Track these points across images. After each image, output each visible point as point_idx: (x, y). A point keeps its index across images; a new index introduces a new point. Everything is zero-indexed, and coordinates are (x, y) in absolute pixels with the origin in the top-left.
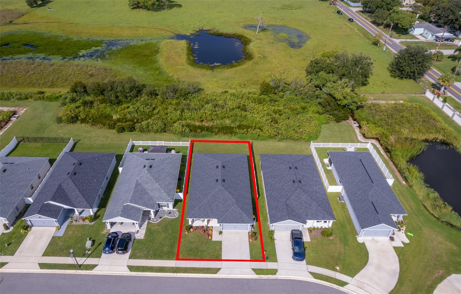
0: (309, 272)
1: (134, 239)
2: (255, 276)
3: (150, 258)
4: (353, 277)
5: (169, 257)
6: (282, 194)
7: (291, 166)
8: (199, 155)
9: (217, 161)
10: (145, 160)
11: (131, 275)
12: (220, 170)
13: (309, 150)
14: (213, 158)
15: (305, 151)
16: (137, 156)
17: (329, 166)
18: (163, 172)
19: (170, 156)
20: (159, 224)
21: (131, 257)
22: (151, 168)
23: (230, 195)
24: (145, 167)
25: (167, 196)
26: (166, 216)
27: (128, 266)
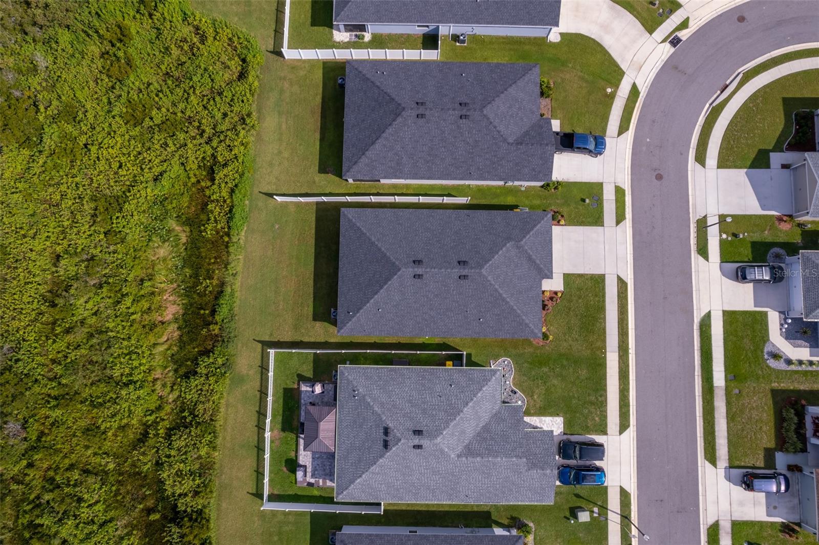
0: (618, 136)
1: (564, 434)
2: (628, 222)
3: (603, 398)
4: (624, 73)
5: (600, 365)
6: (488, 148)
7: (414, 113)
8: (350, 323)
9: (395, 277)
10: (391, 449)
11: (635, 424)
12: (428, 270)
13: (296, 65)
14: (381, 287)
15: (302, 73)
16: (360, 476)
17: (363, 36)
18: (424, 403)
19: (358, 395)
20: (529, 393)
21: (604, 432)
22: (422, 431)
23: (500, 252)
24: (419, 447)
25: (489, 383)
26: (510, 382)
27: (620, 434)
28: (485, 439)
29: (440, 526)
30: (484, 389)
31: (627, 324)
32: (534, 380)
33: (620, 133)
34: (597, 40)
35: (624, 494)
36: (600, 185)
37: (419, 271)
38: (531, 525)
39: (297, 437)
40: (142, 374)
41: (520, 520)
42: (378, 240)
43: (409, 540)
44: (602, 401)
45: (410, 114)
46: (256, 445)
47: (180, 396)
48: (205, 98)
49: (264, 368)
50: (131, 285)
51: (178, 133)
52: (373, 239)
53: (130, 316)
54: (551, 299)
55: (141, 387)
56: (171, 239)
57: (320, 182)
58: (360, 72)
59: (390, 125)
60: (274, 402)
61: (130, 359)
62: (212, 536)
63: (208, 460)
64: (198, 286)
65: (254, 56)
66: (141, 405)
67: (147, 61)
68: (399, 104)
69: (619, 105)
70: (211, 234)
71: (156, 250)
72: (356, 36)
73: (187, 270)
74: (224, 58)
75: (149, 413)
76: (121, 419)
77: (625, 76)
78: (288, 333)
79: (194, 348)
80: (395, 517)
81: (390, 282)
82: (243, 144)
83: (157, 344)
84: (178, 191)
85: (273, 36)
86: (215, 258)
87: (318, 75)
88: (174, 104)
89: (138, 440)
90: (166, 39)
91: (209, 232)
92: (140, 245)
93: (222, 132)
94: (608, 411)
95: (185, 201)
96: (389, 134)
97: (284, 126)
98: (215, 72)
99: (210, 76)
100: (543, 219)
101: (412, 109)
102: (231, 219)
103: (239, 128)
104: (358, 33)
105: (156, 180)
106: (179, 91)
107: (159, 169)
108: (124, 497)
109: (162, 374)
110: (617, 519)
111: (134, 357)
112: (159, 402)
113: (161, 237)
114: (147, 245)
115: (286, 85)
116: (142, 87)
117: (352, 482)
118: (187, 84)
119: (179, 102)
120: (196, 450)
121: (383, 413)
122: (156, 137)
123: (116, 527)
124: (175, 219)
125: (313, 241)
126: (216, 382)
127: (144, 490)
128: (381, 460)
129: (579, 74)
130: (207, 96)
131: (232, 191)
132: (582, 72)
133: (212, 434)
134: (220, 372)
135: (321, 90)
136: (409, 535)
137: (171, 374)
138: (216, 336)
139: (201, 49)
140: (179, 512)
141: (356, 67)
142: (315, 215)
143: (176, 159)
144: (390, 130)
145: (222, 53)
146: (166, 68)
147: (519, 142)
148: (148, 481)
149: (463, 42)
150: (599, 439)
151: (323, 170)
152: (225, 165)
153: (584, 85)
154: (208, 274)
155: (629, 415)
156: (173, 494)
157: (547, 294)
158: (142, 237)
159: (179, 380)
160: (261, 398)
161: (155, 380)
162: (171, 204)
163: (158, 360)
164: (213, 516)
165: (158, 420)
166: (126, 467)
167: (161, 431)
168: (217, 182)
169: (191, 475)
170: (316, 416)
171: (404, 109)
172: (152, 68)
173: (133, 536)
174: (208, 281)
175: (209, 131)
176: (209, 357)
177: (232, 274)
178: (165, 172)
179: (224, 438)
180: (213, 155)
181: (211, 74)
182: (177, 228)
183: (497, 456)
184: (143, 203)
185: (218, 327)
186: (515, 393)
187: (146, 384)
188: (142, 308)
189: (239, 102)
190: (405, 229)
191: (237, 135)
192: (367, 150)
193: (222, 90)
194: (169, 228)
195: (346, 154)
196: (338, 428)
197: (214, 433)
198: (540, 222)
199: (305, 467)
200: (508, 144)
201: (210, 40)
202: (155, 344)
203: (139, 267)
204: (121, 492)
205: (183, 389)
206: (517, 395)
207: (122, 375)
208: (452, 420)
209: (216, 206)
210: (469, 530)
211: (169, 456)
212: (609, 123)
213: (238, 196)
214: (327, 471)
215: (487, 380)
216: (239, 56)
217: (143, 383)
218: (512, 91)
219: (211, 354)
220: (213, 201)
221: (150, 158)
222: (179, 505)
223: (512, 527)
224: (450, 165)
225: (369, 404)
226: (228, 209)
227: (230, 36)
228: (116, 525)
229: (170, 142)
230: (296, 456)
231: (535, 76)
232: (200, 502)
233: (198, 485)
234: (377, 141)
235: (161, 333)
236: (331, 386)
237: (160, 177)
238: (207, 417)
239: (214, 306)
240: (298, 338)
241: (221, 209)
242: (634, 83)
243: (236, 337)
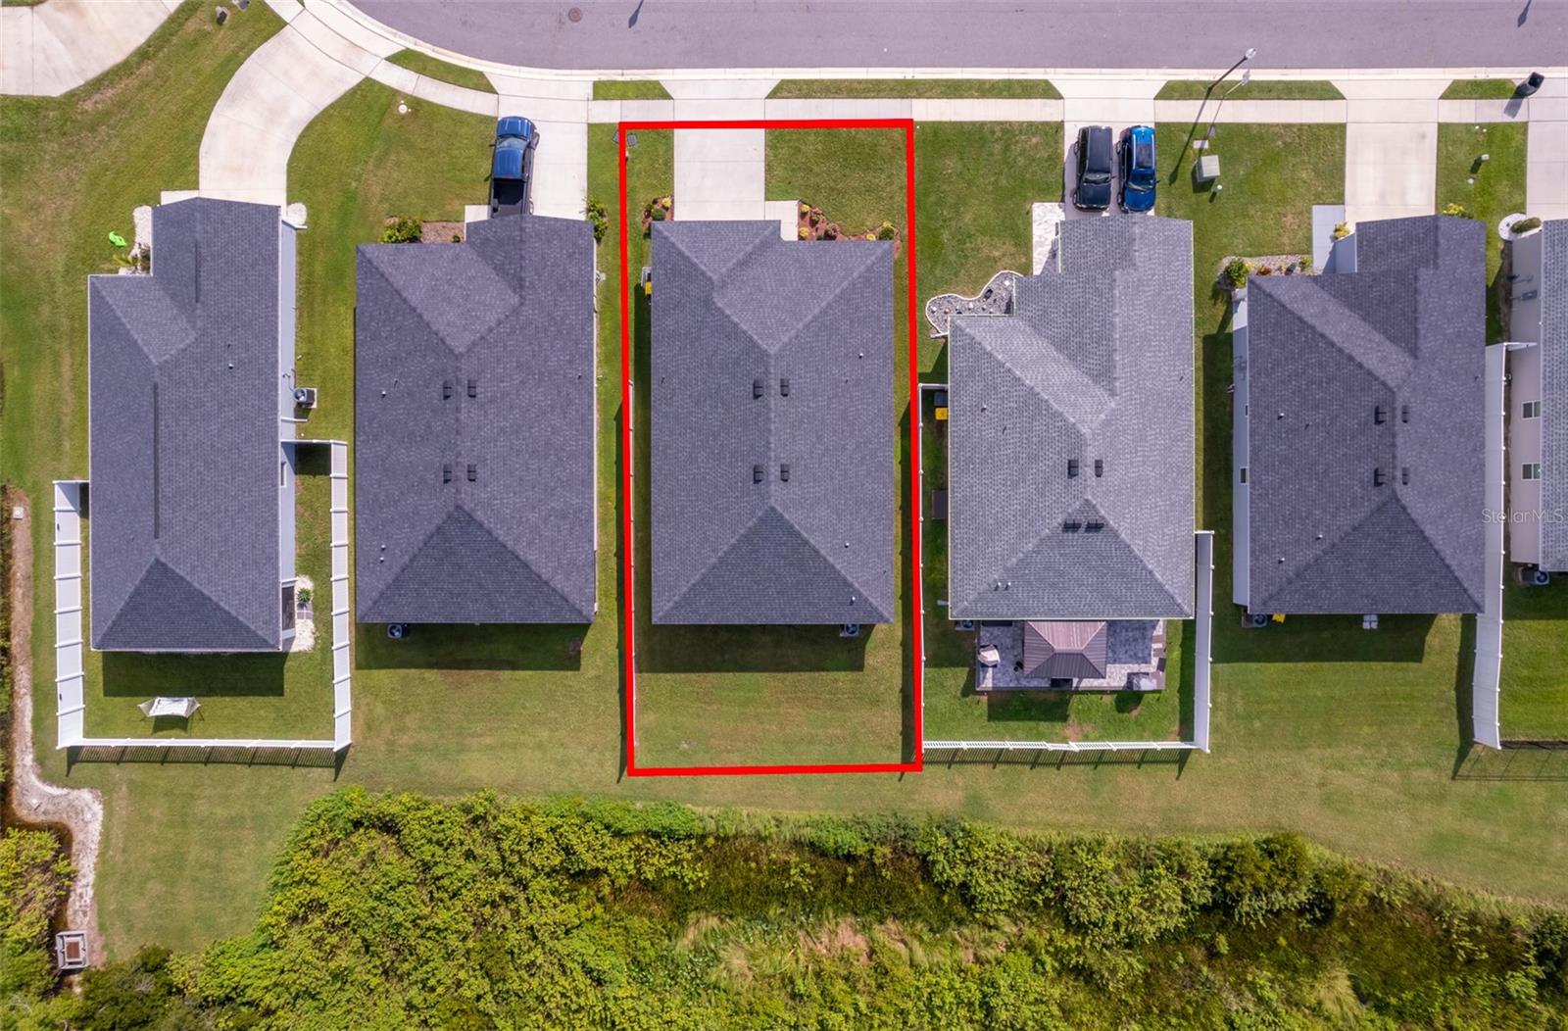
0: (496, 93)
1: (1063, 201)
2: (662, 76)
3: (997, 129)
4: (367, 79)
5: (935, 134)
6: (531, 344)
7: (467, 486)
8: (871, 599)
9: (787, 516)
10: (1103, 518)
11: (1042, 70)
12: (772, 454)
13: (364, 722)
14: (806, 542)
15: (380, 709)
16: (1151, 572)
17: (303, 591)
18: (1017, 460)
19: (1004, 581)
20: (990, 265)
21: (1059, 127)
22: (1070, 462)
23: (735, 319)
24: (1098, 466)
25: (978, 339)
26: (971, 301)
27: (1061, 97)
28: (1081, 346)
29: (1232, 428)
30: (989, 348)
31: (860, 82)
32: (966, 257)
33: (489, 89)
34: (300, 131)
35: (1169, 92)
36: (593, 128)
37: (774, 472)
38: (1226, 262)
39: (1077, 692)
40: (968, 983)
41: (1218, 283)
42: (715, 551)
43: (1260, 482)
44: (1002, 130)
45: (469, 496)
46: (1092, 767)
47: (1007, 913)
48: (436, 895)
49: (953, 758)
50: (803, 1016)
51: (508, 945)
52: (713, 560)
53: (861, 1014)
54: (813, 223)
55: (993, 984)
56: (713, 946)
57: (598, 666)
58: (382, 594)
59: (490, 534)
60: (1014, 738)
61: (940, 1008)
62: (1254, 839)
63: (1121, 854)
64: (801, 891)
65: (349, 805)
66: (1025, 982)
67: (361, 1014)
68: (450, 516)
69: (433, 90)
70: (702, 871)
71: (734, 974)
72: (301, 606)
73: (771, 912)
74: (352, 864)
75: (1039, 967)
76: (1052, 1016)
77: (374, 76)
78: (884, 717)
79: (918, 891)
80: (1217, 509)
81: (797, 527)
82: (527, 818)
83: (911, 960)
84: (620, 938)
85: (304, 770)
86: (746, 860)
87: (385, 678)
88: (449, 956)
89: (1087, 983)
90: (317, 979)
91: (697, 874)
92: (725, 1003)
93: (503, 859)
94: (1021, 119)
95: (637, 923)
96: (508, 534)
97: (488, 741)
98: (383, 880)
99: (391, 888)
100: (666, 238)
101: (458, 491)
102: (673, 836)
103: (493, 827)
104: (296, 603)
105: (599, 982)
106: (422, 948)
107: (579, 975)
108: (1189, 1002)
109: (967, 948)
110: (1212, 105)
111: (937, 1001)
112: (1019, 950)
113: (709, 966)
114: (725, 991)
115: (405, 739)
116: (416, 1020)
117: (1160, 588)
118: (409, 933)
119: (446, 946)
120: (1104, 877)
121: (1037, 533)
122: (515, 986)
123: (1241, 1011)
124: (674, 941)
125: (712, 676)
126: (981, 845)
127: (1176, 967)
128: (1123, 535)
129: (371, 166)
130: (431, 892)
131: (619, 834)
132: (366, 162)
133: (1075, 848)
134: (964, 842)
135: (413, 670)
136: (1251, 483)
137: (966, 931)
138: (894, 850)
139: (337, 910)
140: (1214, 900)
141: (370, 602)
142: (661, 675)
143: (558, 946)
144: (500, 533)
145: (344, 867)
146: (375, 975)
147: (519, 285)
148: (1159, 960)
149: (310, 394)
150: (1071, 137)
151: (572, 662)
152: (568, 850)
153: (393, 157)
154: (778, 873)
155: (1026, 80)
156: (1183, 913)
157: (806, 231)
158: (710, 1002)
159: (977, 915)
160: (1008, 762)
161: (978, 960)
162: (645, 949)
163: (942, 956)
164: (1221, 839)
165: (1051, 949)
166: (1135, 1001)
167: (1073, 943)
168: (601, 865)
169: (1151, 883)
170: (1042, 658)
171: (458, 507)
172: (375, 1004)
173: (1257, 980)
174: (793, 872)
175: (503, 886)
176: (934, 862)
177: (777, 826)
178: (584, 965)
179: (1082, 827)
180: (548, 875)
181: (387, 887)
182: (691, 936)
183: (1112, 324)
184: (647, 1004)
185: (878, 847)
186: (990, 291)
187: (988, 974)
188: (846, 992)
189: (443, 830)
190: (691, 501)
191: (508, 829)
192: (540, 577)
193: (419, 864)
194: (690, 951)
195: (546, 617)
196: (1063, 616)
197: (1071, 846)
198: (673, 244)
199: (1130, 676)
200: (522, 304)
201: (316, 892)
202: (912, 965)
203: (768, 1002)
204: (1179, 1007)
205: (995, 907)
206: (994, 287)
207: (971, 1021)
208: (1049, 408)
209: (647, 862)
210: (1237, 375)
211: (1117, 926)
212: (470, 110)
213: (630, 824)
214: (1137, 634)
215: (973, 344)
216: (348, 835)
217: (986, 980)
218: (415, 298)
219: (930, 858)
220: (639, 870)
221: (559, 996)
222: (1203, 901)
223: (1230, 297)
224: (565, 417)
225: (1021, 560)
226: (652, 841)
227: (308, 853)
228: (1237, 1011)
229: (526, 959)
230: (1112, 692)
231: (381, 253)
232: (1198, 866)
233: (1167, 869)
234: (522, 558)
235: (892, 955)
236: (984, 633)
237: (595, 974)
238: (1044, 860)
239: (838, 858)
240: (896, 698)
241: (654, 855)
242: (388, 59)
243: (895, 814)
